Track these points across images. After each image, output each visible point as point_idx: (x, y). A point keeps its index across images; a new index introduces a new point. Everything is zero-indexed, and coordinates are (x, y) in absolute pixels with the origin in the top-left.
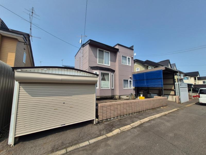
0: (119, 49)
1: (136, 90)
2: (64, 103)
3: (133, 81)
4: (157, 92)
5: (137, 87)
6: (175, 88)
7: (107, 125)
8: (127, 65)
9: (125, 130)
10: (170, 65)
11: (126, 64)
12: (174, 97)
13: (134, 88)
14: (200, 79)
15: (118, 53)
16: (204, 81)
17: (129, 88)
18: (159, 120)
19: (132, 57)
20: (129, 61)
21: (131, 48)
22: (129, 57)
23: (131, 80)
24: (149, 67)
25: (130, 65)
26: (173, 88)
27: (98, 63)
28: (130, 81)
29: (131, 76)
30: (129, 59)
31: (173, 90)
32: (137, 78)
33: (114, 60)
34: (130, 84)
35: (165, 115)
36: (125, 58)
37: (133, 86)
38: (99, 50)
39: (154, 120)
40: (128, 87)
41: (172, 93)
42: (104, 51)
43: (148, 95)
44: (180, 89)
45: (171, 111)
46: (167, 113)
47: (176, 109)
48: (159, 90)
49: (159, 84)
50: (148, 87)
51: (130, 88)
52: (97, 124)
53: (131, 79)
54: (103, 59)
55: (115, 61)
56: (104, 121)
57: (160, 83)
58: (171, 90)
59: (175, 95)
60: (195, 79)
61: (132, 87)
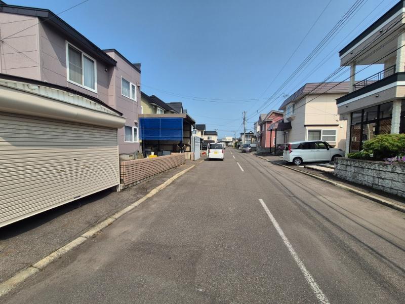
0: (116, 62)
1: (144, 145)
2: (75, 160)
3: (139, 129)
4: (171, 148)
5: (145, 141)
6: (190, 144)
7: (136, 189)
8: (131, 98)
9: (162, 189)
10: (182, 110)
11: (129, 96)
12: (189, 153)
13: (141, 141)
14: (206, 133)
15: (115, 70)
16: (208, 136)
17: (133, 142)
18: (186, 176)
19: (139, 85)
20: (133, 91)
21: (137, 67)
22: (134, 85)
23: (136, 128)
24: (158, 108)
25: (136, 100)
26: (189, 143)
27: (68, 80)
28: (135, 130)
29: (136, 121)
30: (133, 87)
31: (188, 145)
32: (146, 125)
33: (105, 82)
34: (135, 134)
35: (188, 171)
36: (127, 85)
37: (139, 137)
38: (70, 48)
39: (181, 176)
40: (131, 140)
41: (188, 149)
42: (83, 53)
43: (159, 153)
44: (196, 143)
45: (191, 168)
46: (188, 169)
47: (194, 166)
48: (173, 145)
49: (177, 137)
50: (159, 141)
51: (135, 142)
52: (122, 190)
53: (137, 126)
54: (81, 73)
55: (107, 86)
56: (130, 186)
57: (179, 135)
58: (187, 145)
59: (190, 151)
60: (202, 134)
61: (139, 141)
